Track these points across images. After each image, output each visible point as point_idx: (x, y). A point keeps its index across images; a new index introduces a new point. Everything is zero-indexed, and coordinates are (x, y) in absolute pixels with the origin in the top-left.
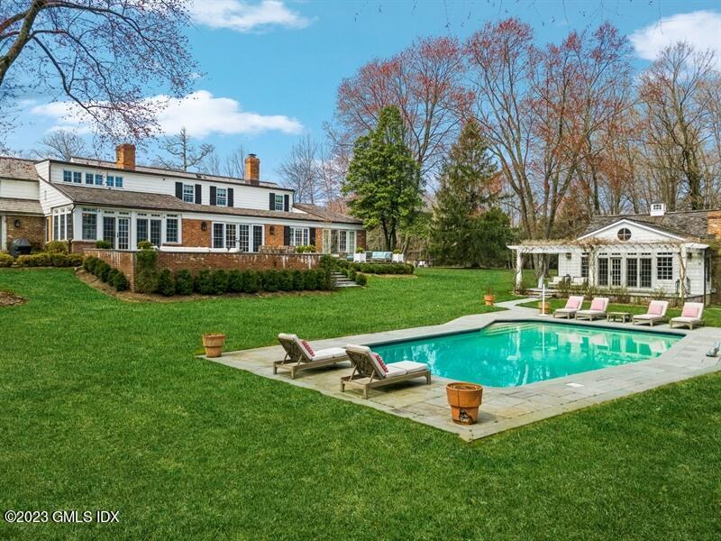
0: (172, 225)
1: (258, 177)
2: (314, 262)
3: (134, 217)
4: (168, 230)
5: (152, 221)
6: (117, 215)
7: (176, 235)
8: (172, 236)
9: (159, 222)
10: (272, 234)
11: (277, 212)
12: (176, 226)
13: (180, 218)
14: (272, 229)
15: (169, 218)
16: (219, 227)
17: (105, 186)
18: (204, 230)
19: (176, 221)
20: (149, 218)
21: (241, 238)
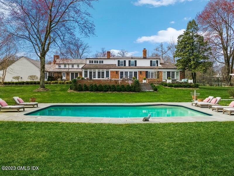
0: (107, 72)
1: (146, 56)
2: (132, 82)
3: (97, 71)
4: (106, 74)
5: (102, 72)
6: (93, 71)
7: (109, 75)
8: (107, 76)
9: (104, 72)
10: (141, 74)
11: (153, 67)
12: (109, 73)
13: (110, 70)
14: (141, 72)
15: (107, 71)
16: (122, 73)
17: (94, 63)
18: (117, 74)
19: (109, 72)
20: (101, 71)
21: (130, 76)
